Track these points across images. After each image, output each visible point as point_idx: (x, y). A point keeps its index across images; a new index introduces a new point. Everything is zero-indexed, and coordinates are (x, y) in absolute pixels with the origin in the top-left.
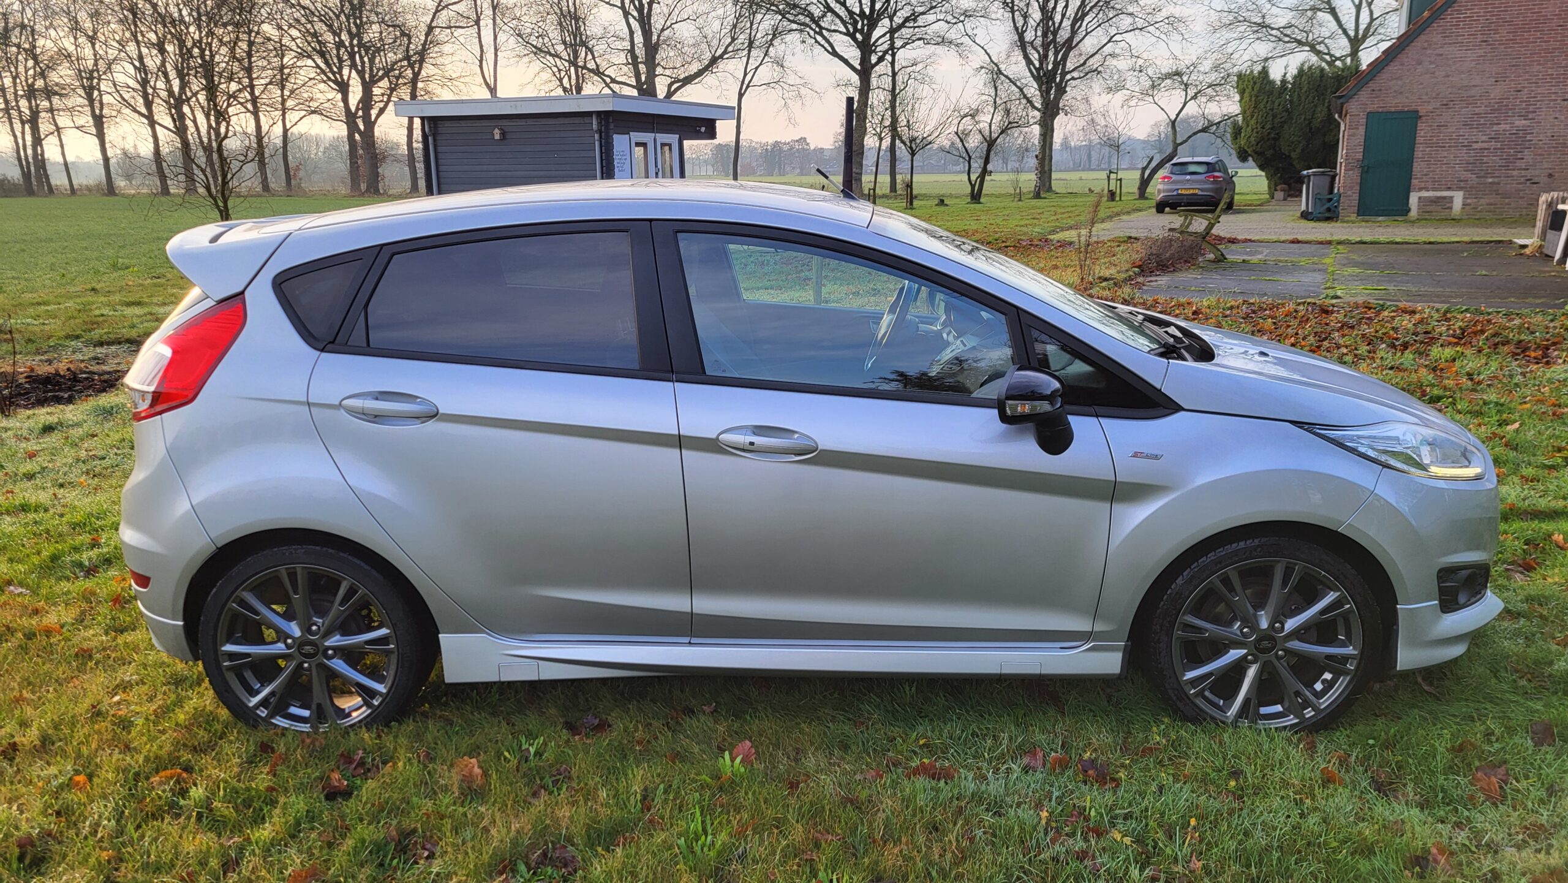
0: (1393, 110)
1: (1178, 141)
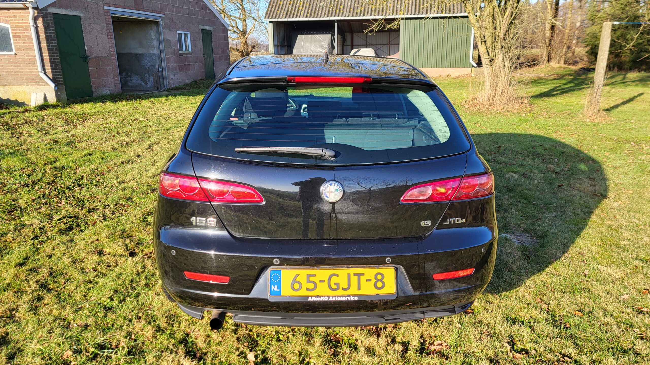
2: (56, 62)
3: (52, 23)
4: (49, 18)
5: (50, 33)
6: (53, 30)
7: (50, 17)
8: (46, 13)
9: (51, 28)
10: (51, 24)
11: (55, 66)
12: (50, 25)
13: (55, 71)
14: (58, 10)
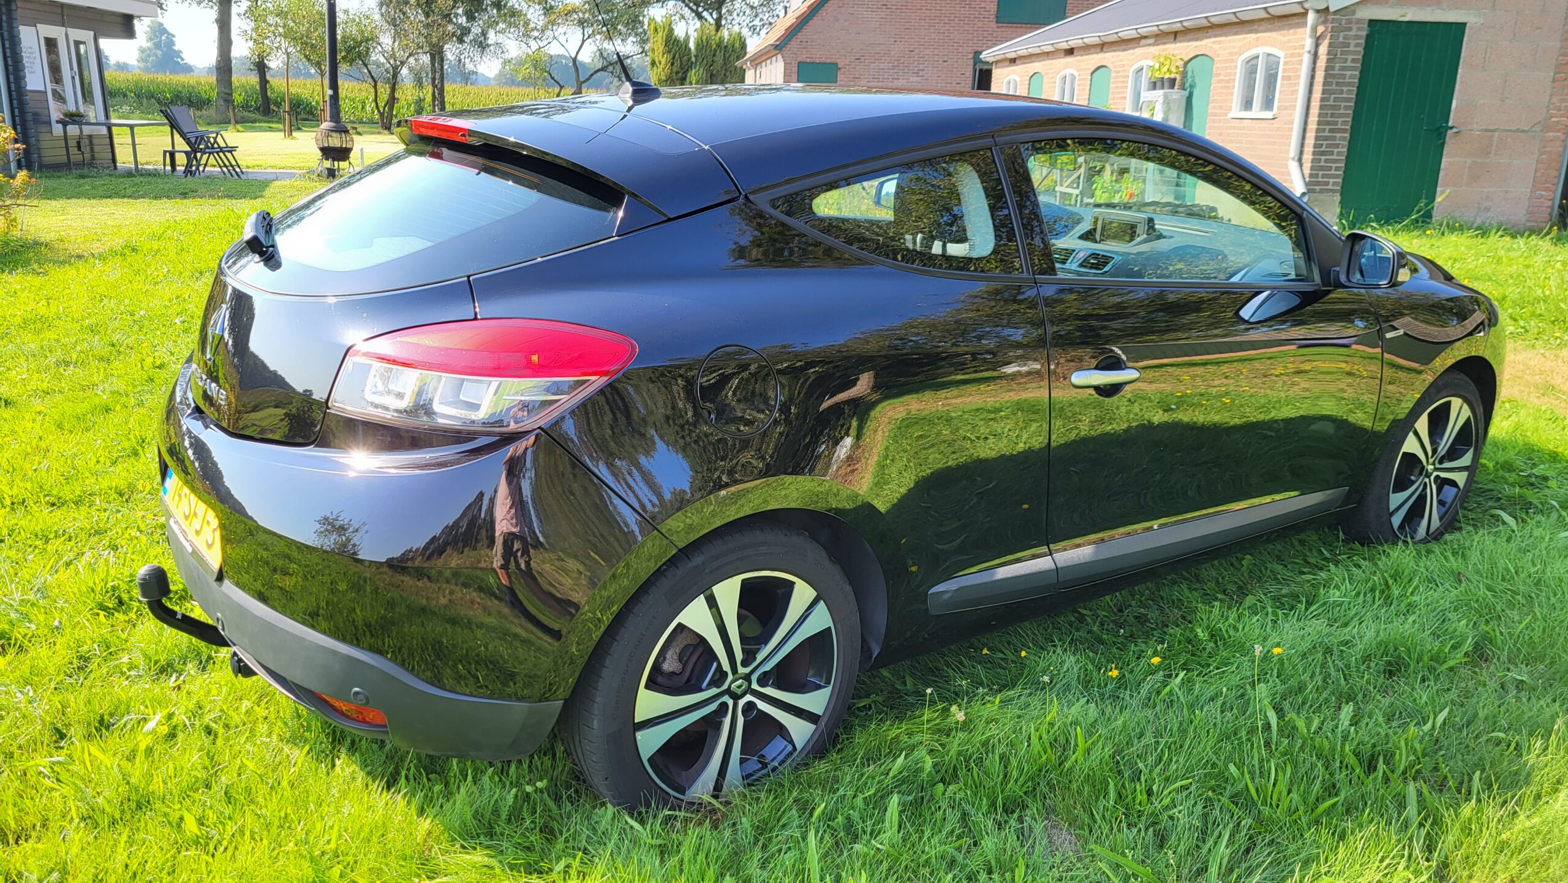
0: (818, 61)
1: (582, 79)
2: (1334, 138)
3: (1357, 45)
4: (1352, 33)
5: (1342, 68)
6: (1353, 61)
7: (1359, 29)
8: (1349, 22)
9: (1350, 57)
10: (1356, 47)
11: (1328, 146)
12: (1352, 48)
13: (1323, 158)
14: (1390, 10)
